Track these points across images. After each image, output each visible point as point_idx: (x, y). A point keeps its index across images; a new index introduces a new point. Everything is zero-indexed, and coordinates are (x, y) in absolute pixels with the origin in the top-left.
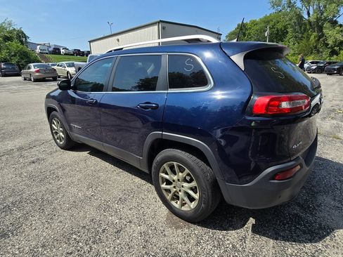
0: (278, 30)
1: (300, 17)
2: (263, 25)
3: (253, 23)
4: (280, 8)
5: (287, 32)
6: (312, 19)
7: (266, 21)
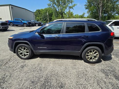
0: (50, 13)
1: (56, 10)
2: (45, 11)
3: (42, 10)
4: (50, 7)
5: (53, 14)
6: (60, 11)
7: (46, 10)
